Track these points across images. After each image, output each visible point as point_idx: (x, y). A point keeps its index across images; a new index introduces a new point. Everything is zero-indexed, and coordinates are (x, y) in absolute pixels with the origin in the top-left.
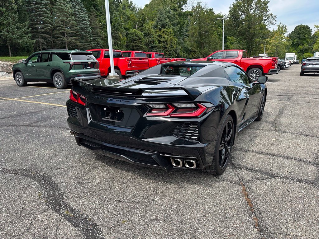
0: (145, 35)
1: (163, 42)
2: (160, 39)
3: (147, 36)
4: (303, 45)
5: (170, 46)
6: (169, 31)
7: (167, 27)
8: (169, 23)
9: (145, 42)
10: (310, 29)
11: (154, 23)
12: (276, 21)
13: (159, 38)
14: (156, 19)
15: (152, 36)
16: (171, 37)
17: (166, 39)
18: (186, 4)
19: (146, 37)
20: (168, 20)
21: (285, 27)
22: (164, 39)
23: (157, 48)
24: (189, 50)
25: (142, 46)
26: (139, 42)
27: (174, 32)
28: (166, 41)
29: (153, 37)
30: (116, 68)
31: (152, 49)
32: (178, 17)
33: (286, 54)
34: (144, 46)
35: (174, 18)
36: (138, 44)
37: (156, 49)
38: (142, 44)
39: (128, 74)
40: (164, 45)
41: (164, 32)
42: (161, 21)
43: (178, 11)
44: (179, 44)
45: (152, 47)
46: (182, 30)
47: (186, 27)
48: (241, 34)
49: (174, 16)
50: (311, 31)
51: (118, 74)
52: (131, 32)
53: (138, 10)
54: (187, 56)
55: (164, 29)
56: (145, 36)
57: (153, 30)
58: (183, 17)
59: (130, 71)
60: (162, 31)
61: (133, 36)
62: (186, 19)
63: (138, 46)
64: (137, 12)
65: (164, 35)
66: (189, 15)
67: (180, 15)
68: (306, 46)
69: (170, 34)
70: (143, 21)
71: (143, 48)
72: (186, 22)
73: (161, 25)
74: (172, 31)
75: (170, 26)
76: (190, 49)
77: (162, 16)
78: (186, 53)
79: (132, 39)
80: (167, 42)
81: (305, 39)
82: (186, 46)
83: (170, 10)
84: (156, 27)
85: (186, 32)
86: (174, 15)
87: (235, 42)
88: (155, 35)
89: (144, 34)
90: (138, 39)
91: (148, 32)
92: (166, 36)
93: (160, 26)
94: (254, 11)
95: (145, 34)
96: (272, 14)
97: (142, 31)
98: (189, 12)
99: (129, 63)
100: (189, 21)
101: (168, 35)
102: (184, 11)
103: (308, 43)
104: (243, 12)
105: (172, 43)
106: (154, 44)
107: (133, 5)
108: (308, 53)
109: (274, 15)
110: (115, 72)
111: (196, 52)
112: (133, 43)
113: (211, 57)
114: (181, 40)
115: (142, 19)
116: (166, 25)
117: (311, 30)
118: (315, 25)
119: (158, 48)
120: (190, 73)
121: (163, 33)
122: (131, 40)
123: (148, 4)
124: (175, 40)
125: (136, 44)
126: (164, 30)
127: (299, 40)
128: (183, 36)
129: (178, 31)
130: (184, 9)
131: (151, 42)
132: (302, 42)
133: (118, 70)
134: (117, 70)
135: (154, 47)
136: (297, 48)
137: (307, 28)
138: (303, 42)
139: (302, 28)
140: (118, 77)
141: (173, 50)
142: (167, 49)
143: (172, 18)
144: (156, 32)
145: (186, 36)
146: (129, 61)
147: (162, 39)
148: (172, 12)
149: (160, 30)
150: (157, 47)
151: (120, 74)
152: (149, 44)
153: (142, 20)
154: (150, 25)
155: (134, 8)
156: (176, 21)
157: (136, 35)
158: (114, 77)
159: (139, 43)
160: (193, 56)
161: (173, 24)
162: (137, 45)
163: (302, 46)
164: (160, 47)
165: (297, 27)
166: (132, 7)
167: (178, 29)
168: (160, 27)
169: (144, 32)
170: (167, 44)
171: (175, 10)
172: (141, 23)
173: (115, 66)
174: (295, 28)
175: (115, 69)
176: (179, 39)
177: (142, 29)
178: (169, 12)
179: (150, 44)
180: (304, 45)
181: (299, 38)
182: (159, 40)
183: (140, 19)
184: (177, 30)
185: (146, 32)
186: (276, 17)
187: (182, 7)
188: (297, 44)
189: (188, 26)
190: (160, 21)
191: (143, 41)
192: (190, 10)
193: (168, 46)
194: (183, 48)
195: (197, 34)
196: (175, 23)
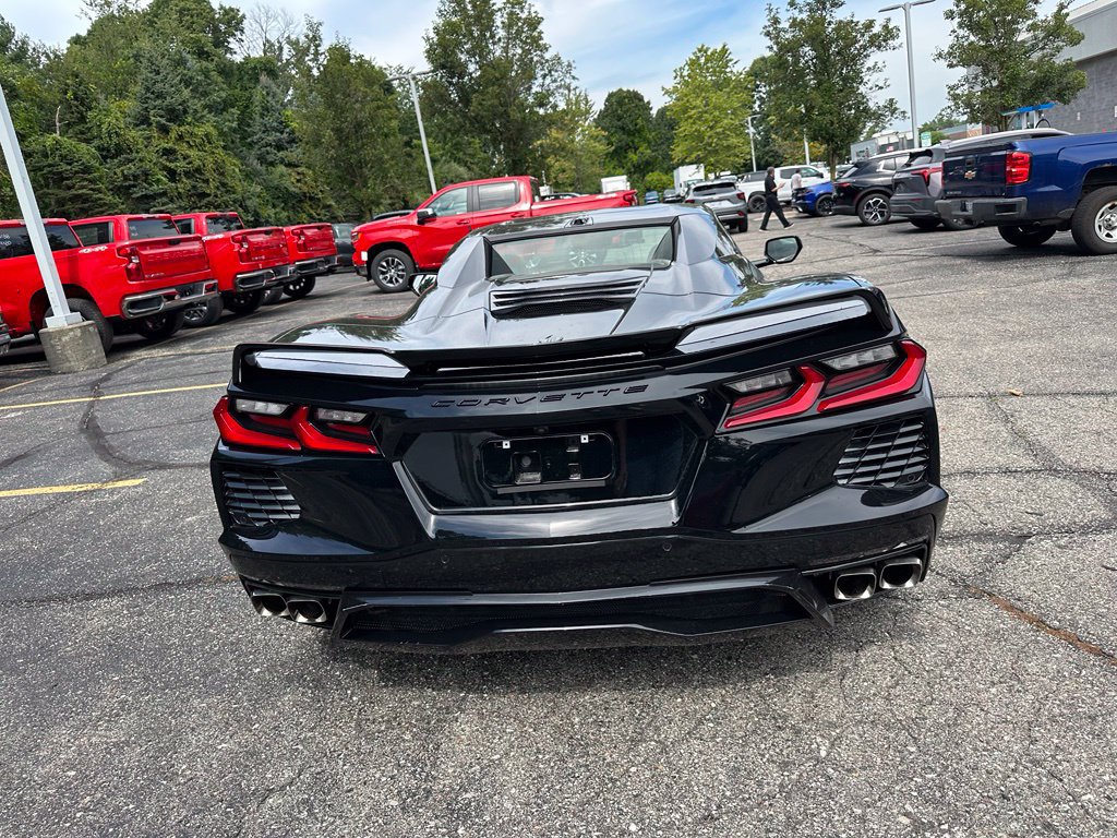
0: (106, 154)
1: (188, 174)
2: (172, 165)
3: (112, 158)
4: (636, 149)
5: (218, 188)
6: (200, 131)
7: (189, 119)
8: (196, 104)
9: (112, 183)
10: (646, 101)
11: (131, 105)
12: (574, 78)
13: (167, 160)
14: (137, 89)
15: (134, 155)
16: (213, 153)
17: (197, 163)
18: (242, 31)
19: (108, 160)
20: (186, 93)
21: (586, 98)
22: (190, 163)
23: (165, 200)
24: (293, 196)
25: (100, 195)
26: (85, 183)
27: (222, 134)
28: (198, 170)
29: (141, 160)
30: (71, 290)
31: (147, 206)
32: (220, 79)
33: (603, 180)
34: (109, 198)
35: (209, 84)
36: (80, 192)
37: (163, 205)
38: (99, 191)
39: (131, 308)
40: (194, 187)
41: (180, 138)
42: (160, 96)
43: (216, 59)
44: (247, 175)
45: (146, 197)
46: (249, 126)
47: (262, 116)
48: (480, 125)
49: (206, 77)
50: (647, 107)
51: (86, 317)
52: (40, 148)
53: (43, 59)
54: (288, 217)
55: (179, 126)
56: (105, 158)
57: (133, 133)
58: (241, 79)
59: (140, 297)
60: (173, 135)
61: (50, 161)
62: (252, 86)
63: (84, 199)
64: (41, 67)
65: (182, 148)
66: (262, 70)
67: (227, 71)
68: (646, 152)
69: (210, 143)
70: (84, 101)
71: (105, 204)
72: (257, 98)
73: (162, 113)
74: (214, 132)
75: (199, 115)
76: (297, 190)
77: (159, 78)
78: (283, 209)
79: (50, 172)
80: (201, 174)
81: (639, 131)
82: (276, 182)
83: (184, 54)
84: (143, 120)
85: (264, 132)
86: (206, 73)
87: (442, 155)
88: (148, 152)
89: (99, 148)
90: (77, 172)
91: (115, 140)
92: (193, 153)
93: (161, 116)
94: (506, 49)
95: (103, 149)
96: (558, 58)
97: (88, 141)
98: (259, 60)
99: (131, 266)
100: (268, 94)
101: (200, 147)
102: (238, 58)
103: (649, 143)
104: (471, 53)
105: (222, 174)
106: (151, 185)
107: (18, 36)
108: (656, 173)
109: (564, 60)
110: (72, 310)
111: (319, 199)
112: (56, 191)
113: (430, 211)
114: (256, 164)
115: (75, 94)
116: (185, 112)
117: (649, 103)
118: (663, 89)
119: (172, 201)
120: (365, 272)
121: (177, 140)
122: (46, 179)
123: (84, 33)
124: (233, 166)
125: (74, 192)
126: (182, 129)
127: (625, 137)
128: (257, 147)
129: (235, 131)
130: (238, 51)
131: (136, 177)
132: (633, 142)
133: (81, 300)
134: (78, 302)
135: (153, 197)
136: (624, 161)
137: (636, 97)
138: (636, 140)
139: (625, 98)
140: (91, 329)
141: (234, 202)
142: (210, 199)
143: (199, 83)
144: (149, 138)
145: (268, 148)
146: (129, 256)
147: (180, 165)
148: (192, 61)
149: (164, 130)
150: (164, 194)
151: (96, 314)
152: (130, 186)
153: (76, 99)
154: (115, 114)
155: (23, 50)
156: (217, 97)
157: (63, 158)
158: (71, 330)
159: (83, 187)
160: (310, 216)
161: (210, 108)
162: (80, 196)
163: (635, 153)
164: (179, 193)
165: (611, 95)
166: (13, 47)
167: (235, 125)
168: (163, 121)
169: (96, 142)
170: (207, 181)
171: (202, 54)
172: (74, 109)
173: (65, 287)
174: (607, 100)
175: (67, 298)
176: (243, 159)
177: (82, 133)
178: (181, 62)
179: (134, 186)
180: (641, 149)
181: (623, 129)
182: (165, 168)
183: (66, 94)
184: (230, 128)
185: (105, 142)
186: (573, 65)
187: (229, 43)
188: (621, 148)
189: (267, 110)
190: (157, 97)
191: (101, 177)
192: (257, 53)
193: (211, 189)
194: (267, 188)
195: (330, 136)
196: (215, 102)
